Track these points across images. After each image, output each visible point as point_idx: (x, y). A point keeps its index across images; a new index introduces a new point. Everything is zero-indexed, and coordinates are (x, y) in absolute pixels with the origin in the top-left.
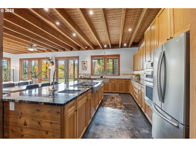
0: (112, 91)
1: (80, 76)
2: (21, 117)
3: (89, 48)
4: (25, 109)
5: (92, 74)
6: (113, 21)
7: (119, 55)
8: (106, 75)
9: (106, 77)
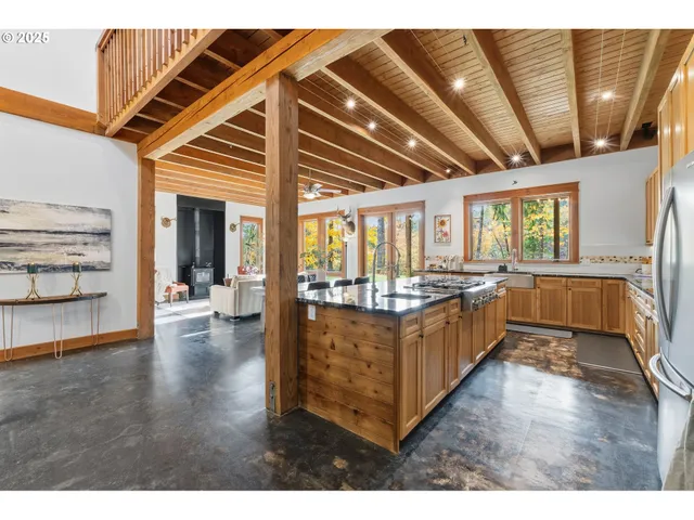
0: (542, 318)
1: (427, 264)
2: (325, 333)
3: (456, 172)
4: (333, 319)
5: (467, 259)
6: (536, 79)
7: (577, 183)
8: (521, 261)
9: (521, 268)
